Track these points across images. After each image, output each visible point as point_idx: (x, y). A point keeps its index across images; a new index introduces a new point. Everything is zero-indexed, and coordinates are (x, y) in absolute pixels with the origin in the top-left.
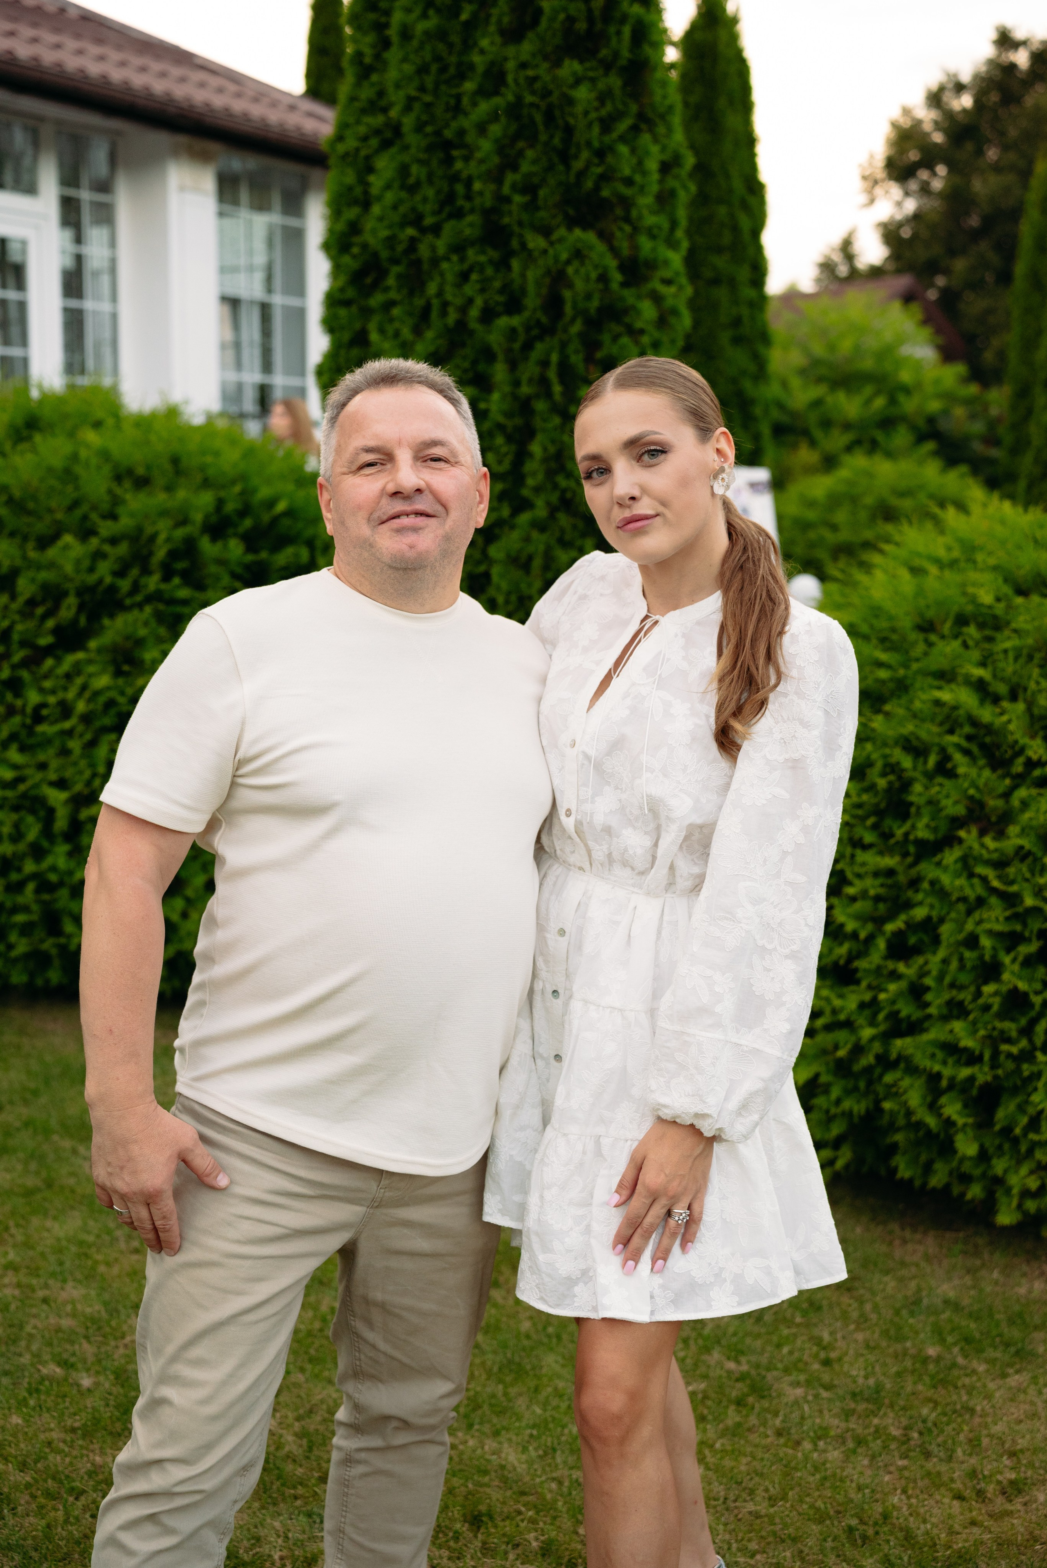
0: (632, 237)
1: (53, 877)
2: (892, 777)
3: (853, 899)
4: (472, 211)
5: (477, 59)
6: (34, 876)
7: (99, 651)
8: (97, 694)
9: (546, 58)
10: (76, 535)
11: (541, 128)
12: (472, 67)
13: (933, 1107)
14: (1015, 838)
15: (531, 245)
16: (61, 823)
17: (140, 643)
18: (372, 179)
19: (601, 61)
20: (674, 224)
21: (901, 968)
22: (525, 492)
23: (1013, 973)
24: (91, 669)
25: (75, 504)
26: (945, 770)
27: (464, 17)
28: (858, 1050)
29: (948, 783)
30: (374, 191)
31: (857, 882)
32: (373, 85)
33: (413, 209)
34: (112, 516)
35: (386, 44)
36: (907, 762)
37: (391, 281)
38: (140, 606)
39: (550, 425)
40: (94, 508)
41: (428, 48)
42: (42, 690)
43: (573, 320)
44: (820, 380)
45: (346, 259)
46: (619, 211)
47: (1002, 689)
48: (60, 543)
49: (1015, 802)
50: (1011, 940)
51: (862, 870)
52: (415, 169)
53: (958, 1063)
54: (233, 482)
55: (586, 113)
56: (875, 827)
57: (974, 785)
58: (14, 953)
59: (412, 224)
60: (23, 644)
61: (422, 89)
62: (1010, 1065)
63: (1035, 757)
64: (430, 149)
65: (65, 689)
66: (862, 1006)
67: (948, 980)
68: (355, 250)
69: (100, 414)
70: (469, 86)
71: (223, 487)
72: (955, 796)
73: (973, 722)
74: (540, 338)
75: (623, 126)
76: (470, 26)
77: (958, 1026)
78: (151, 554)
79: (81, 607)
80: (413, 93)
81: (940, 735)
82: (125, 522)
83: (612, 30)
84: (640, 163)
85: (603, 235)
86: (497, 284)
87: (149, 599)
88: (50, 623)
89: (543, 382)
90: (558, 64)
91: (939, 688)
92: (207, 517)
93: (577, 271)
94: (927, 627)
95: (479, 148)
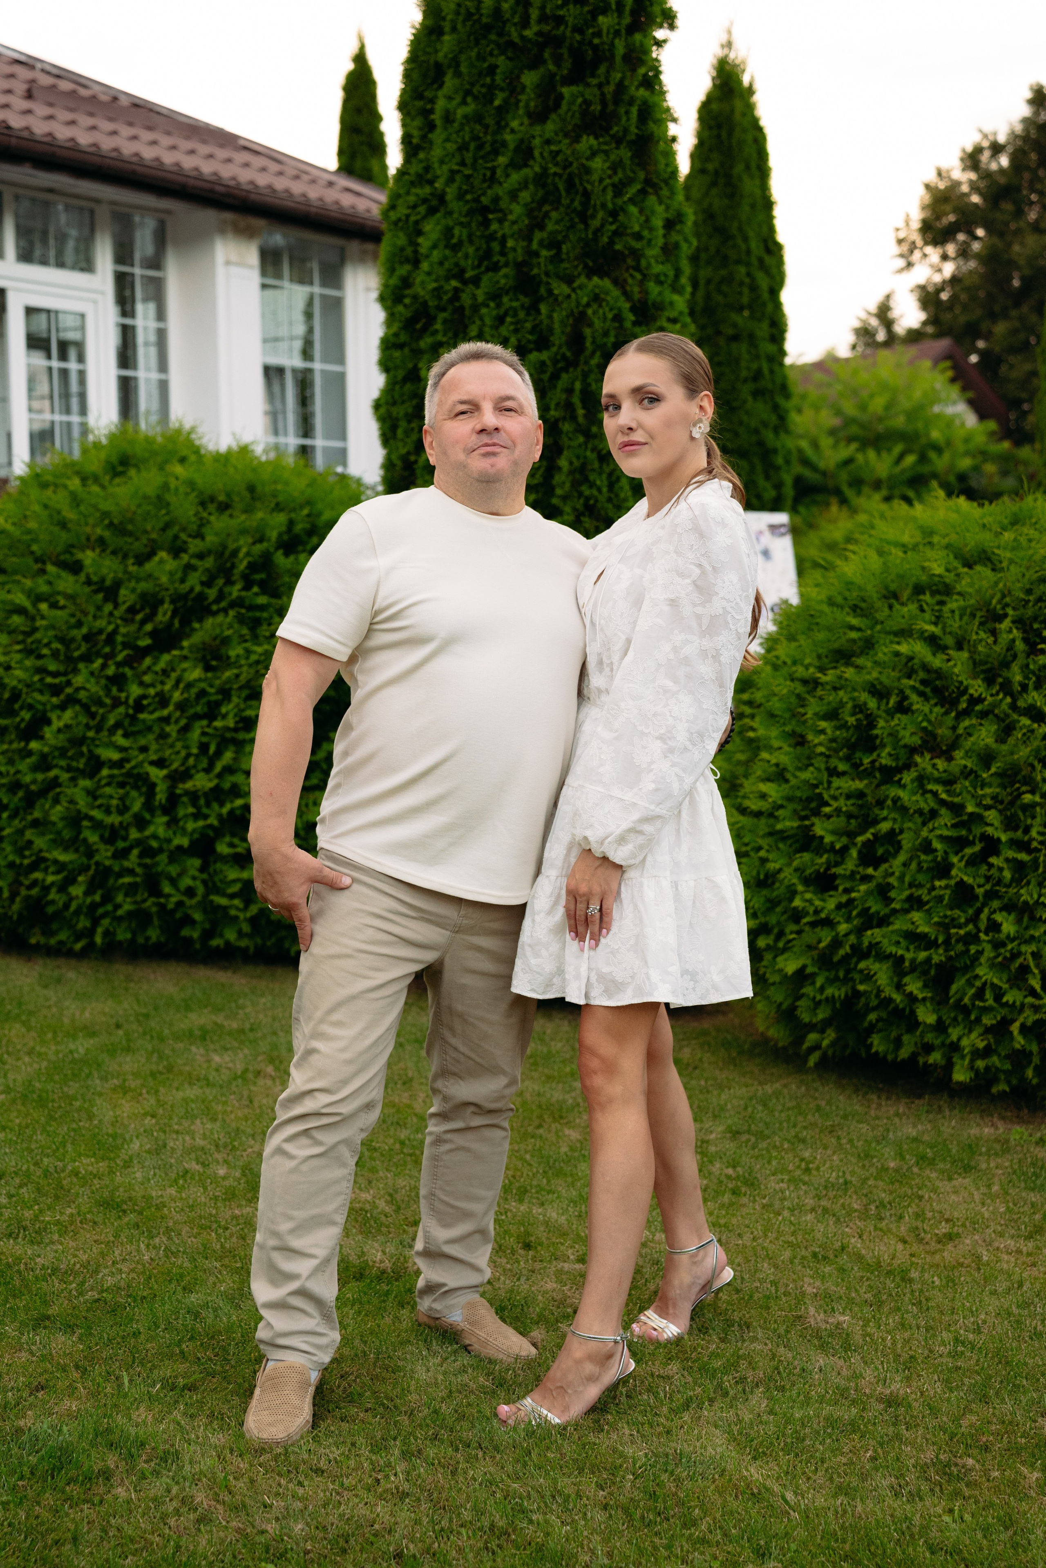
0: (641, 283)
1: (154, 844)
2: (860, 716)
3: (828, 817)
4: (506, 265)
5: (508, 137)
6: (138, 843)
7: (191, 648)
8: (189, 686)
9: (566, 135)
10: (169, 552)
11: (564, 193)
12: (504, 144)
13: (899, 987)
14: (961, 760)
15: (556, 292)
16: (161, 796)
17: (226, 641)
18: (420, 240)
19: (613, 137)
20: (678, 273)
21: (870, 871)
22: (555, 501)
23: (960, 869)
24: (185, 665)
25: (166, 526)
26: (903, 708)
27: (497, 103)
28: (836, 943)
29: (905, 718)
30: (423, 250)
31: (832, 802)
32: (421, 161)
33: (457, 265)
34: (200, 536)
35: (432, 127)
36: (872, 704)
37: (438, 326)
38: (225, 611)
39: (575, 443)
40: (183, 529)
41: (467, 128)
42: (142, 684)
43: (593, 353)
44: (850, 440)
45: (400, 308)
46: (630, 262)
47: (949, 641)
48: (156, 559)
49: (960, 731)
50: (959, 844)
51: (837, 793)
52: (457, 231)
53: (918, 949)
54: (302, 507)
55: (601, 180)
56: (847, 758)
57: (926, 718)
58: (120, 912)
59: (455, 277)
60: (125, 645)
61: (463, 164)
62: (960, 947)
63: (976, 695)
64: (470, 213)
65: (163, 683)
66: (839, 907)
67: (907, 879)
68: (407, 301)
69: (184, 452)
70: (502, 160)
71: (294, 510)
72: (911, 729)
73: (925, 667)
74: (565, 369)
75: (632, 190)
76: (502, 111)
77: (916, 916)
78: (233, 566)
79: (175, 613)
80: (456, 167)
81: (899, 679)
82: (211, 538)
83: (622, 110)
84: (647, 221)
85: (615, 282)
86: (528, 325)
87: (233, 605)
88: (149, 627)
89: (569, 406)
90: (577, 140)
91: (898, 643)
92: (280, 535)
93: (594, 313)
94: (891, 596)
95: (511, 212)
